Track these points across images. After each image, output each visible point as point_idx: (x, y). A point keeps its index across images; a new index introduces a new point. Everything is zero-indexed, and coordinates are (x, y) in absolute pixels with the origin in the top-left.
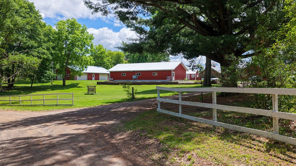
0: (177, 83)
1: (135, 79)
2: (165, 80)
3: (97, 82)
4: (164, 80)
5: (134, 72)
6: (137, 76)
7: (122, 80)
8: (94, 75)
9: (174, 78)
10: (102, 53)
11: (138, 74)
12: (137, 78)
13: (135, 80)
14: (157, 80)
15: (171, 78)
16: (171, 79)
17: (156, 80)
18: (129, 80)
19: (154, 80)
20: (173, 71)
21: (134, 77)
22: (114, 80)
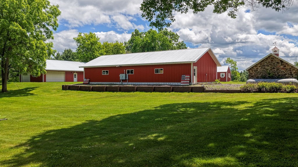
0: (202, 90)
1: (123, 81)
2: (179, 84)
3: (63, 86)
4: (176, 84)
5: (121, 68)
6: (127, 74)
7: (102, 83)
8: (76, 74)
9: (195, 79)
10: (92, 44)
11: (128, 72)
12: (127, 78)
13: (124, 83)
14: (163, 83)
15: (190, 78)
16: (190, 81)
17: (160, 83)
18: (115, 83)
19: (157, 83)
20: (195, 64)
21: (122, 76)
22: (91, 83)
